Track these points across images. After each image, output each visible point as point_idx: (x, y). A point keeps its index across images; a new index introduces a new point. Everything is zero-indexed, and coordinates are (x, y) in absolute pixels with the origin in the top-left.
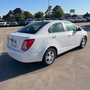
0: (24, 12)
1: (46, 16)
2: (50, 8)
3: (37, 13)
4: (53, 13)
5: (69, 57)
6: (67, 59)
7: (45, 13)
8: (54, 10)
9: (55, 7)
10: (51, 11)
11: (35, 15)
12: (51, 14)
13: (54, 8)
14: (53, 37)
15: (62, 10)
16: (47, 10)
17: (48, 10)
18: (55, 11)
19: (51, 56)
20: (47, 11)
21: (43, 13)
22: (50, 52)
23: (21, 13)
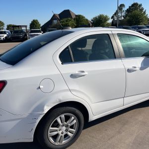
0: (76, 16)
1: (112, 22)
2: (122, 9)
3: (96, 18)
4: (126, 16)
5: (126, 126)
6: (119, 132)
7: (112, 17)
8: (128, 11)
9: (131, 5)
10: (123, 14)
11: (92, 20)
12: (123, 18)
13: (128, 8)
14: (73, 76)
15: (144, 10)
16: (115, 12)
17: (117, 11)
18: (130, 14)
19: (67, 126)
20: (115, 14)
21: (106, 16)
22: (63, 116)
23: (69, 19)
